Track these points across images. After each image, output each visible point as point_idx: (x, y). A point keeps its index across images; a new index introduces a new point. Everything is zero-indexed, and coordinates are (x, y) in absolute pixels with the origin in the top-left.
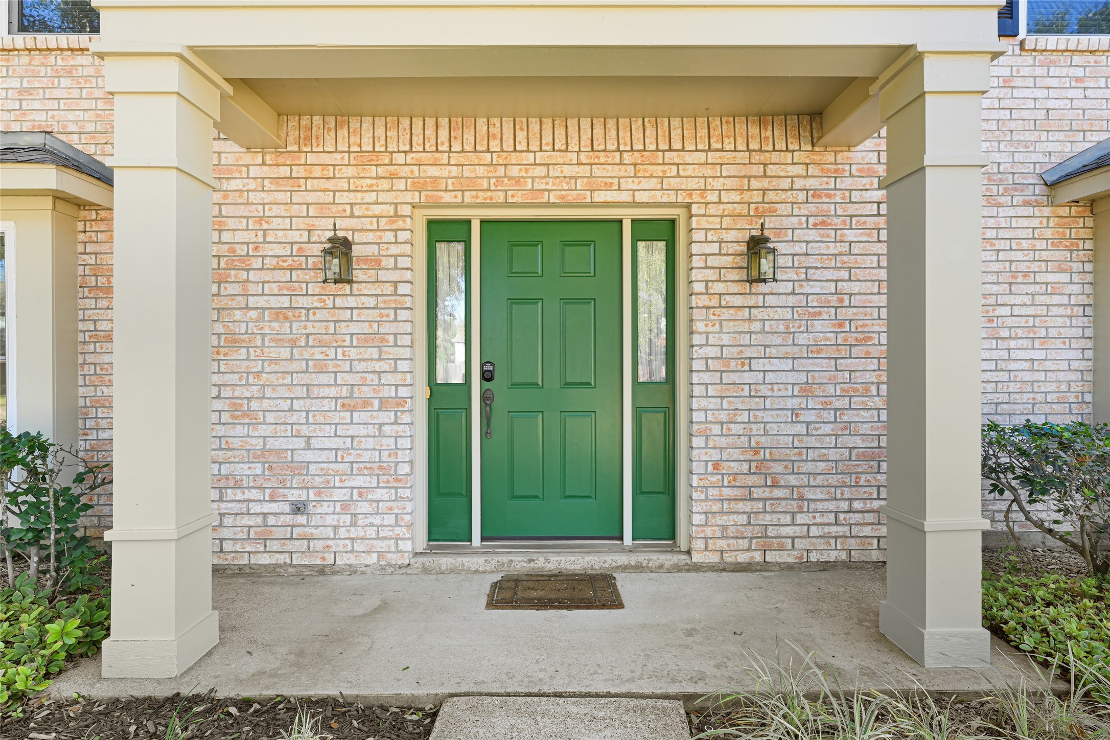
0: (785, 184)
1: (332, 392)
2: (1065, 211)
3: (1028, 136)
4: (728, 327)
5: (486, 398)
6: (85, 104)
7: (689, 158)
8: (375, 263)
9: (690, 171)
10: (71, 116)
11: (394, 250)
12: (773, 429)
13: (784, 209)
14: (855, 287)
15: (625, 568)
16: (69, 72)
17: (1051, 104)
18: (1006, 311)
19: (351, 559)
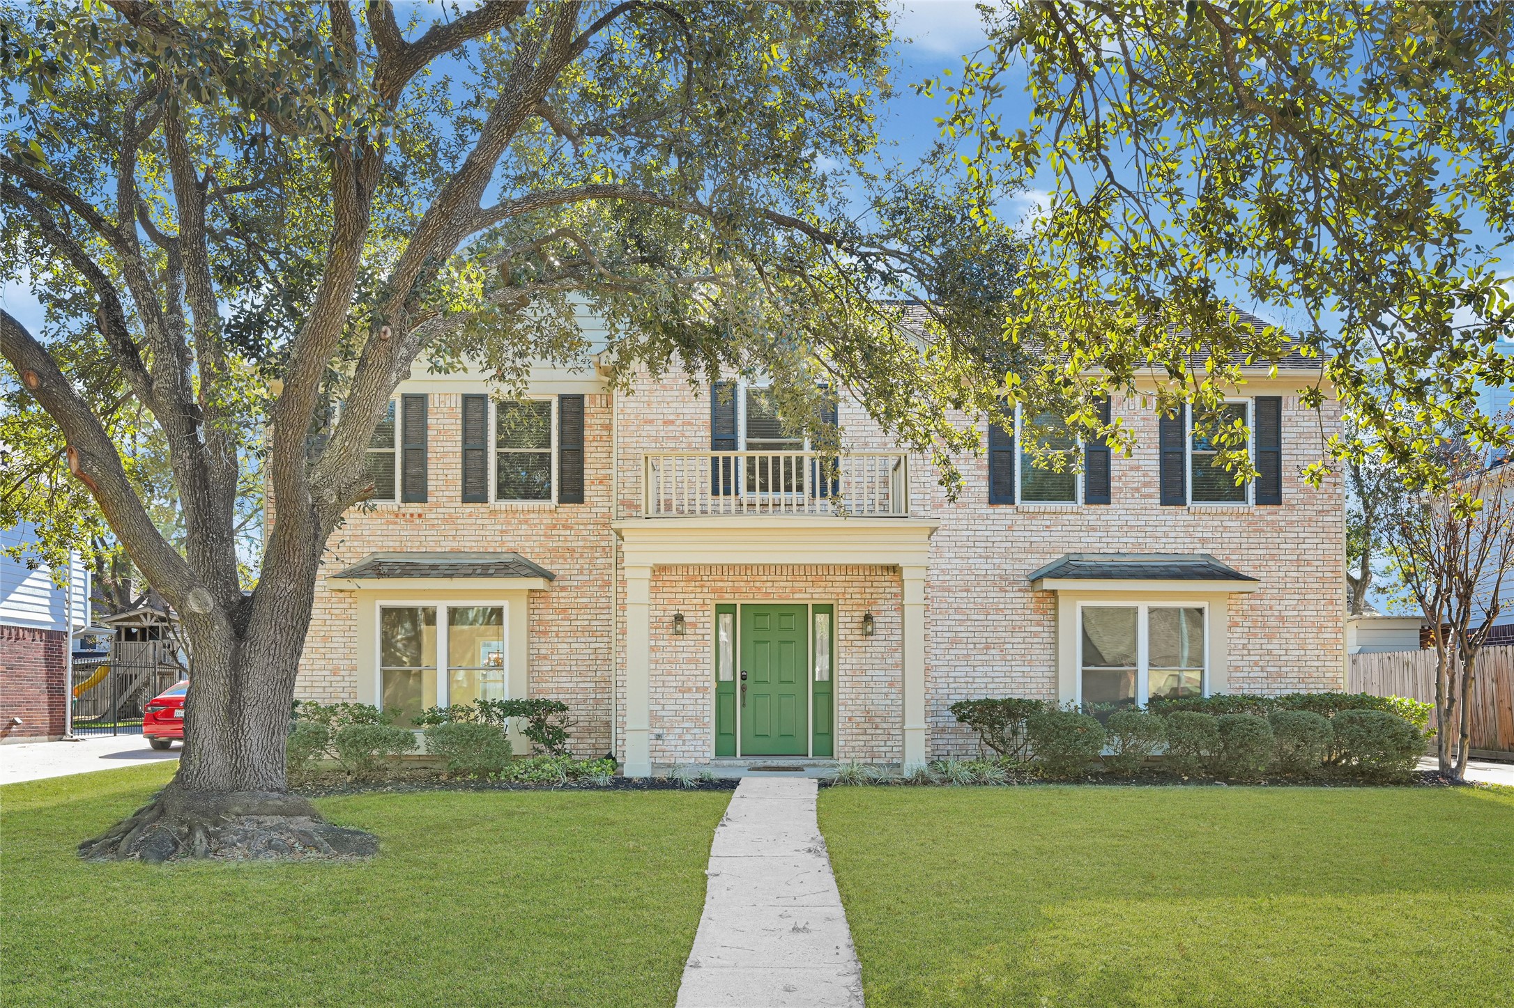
0: (881, 590)
1: (674, 684)
2: (1040, 595)
3: (1021, 556)
4: (855, 655)
5: (743, 688)
6: (534, 538)
7: (837, 578)
8: (694, 625)
9: (837, 584)
10: (527, 544)
11: (703, 620)
12: (876, 702)
13: (880, 602)
15: (808, 765)
16: (526, 522)
17: (1032, 539)
18: (1010, 646)
19: (683, 761)
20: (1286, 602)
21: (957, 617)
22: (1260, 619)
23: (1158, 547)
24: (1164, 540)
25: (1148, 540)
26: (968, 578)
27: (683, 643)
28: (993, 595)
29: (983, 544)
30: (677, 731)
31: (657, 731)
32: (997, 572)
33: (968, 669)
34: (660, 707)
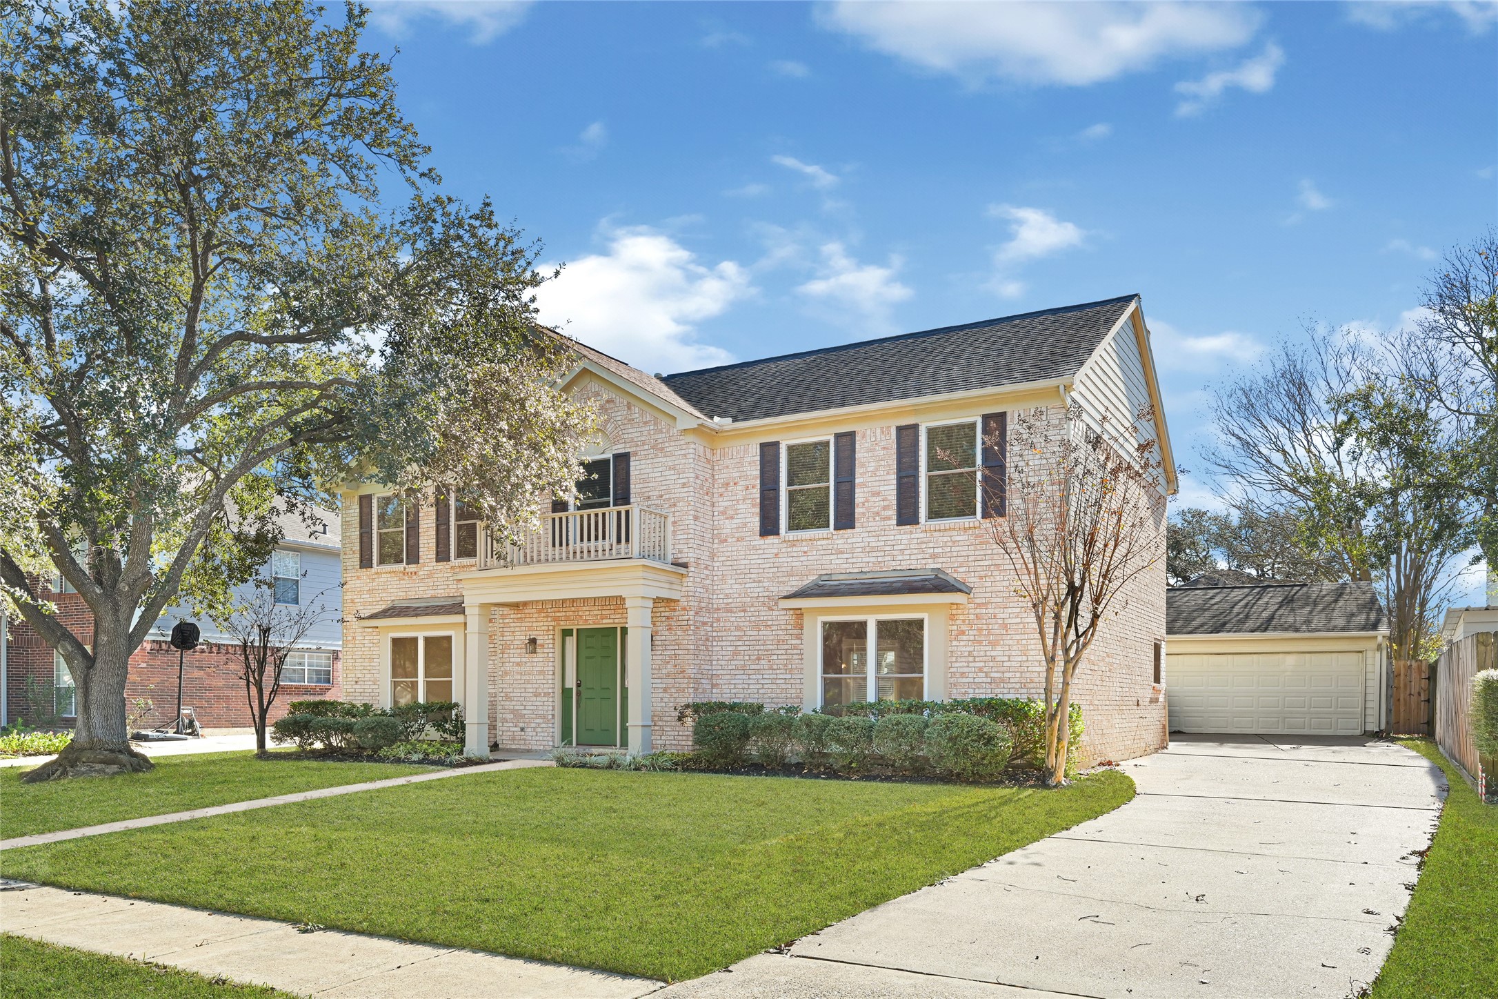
2: (790, 613)
3: (784, 579)
5: (578, 693)
8: (543, 646)
11: (548, 641)
12: (655, 705)
13: (658, 624)
14: (680, 652)
17: (794, 564)
18: (775, 657)
19: (536, 748)
20: (1010, 610)
21: (737, 634)
22: (985, 627)
23: (895, 565)
24: (900, 558)
25: (887, 558)
26: (744, 600)
27: (536, 660)
28: (763, 614)
29: (756, 571)
30: (533, 725)
31: (522, 725)
32: (767, 594)
33: (744, 677)
34: (522, 708)
